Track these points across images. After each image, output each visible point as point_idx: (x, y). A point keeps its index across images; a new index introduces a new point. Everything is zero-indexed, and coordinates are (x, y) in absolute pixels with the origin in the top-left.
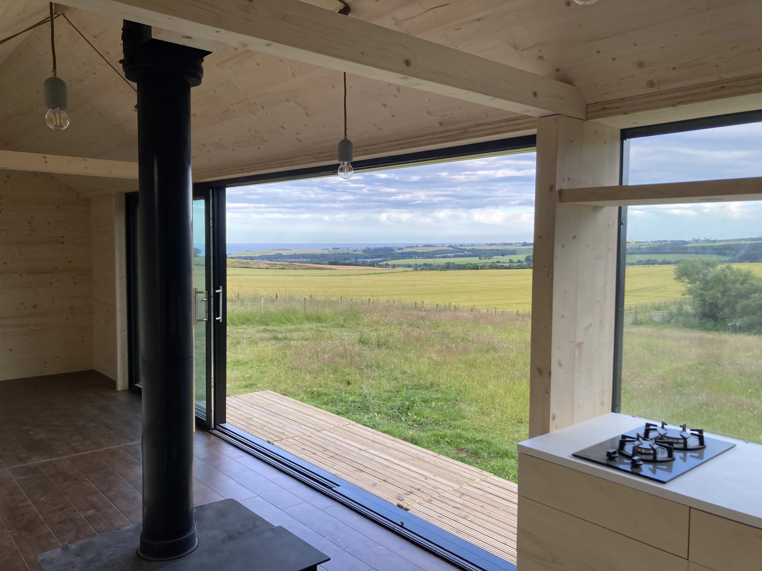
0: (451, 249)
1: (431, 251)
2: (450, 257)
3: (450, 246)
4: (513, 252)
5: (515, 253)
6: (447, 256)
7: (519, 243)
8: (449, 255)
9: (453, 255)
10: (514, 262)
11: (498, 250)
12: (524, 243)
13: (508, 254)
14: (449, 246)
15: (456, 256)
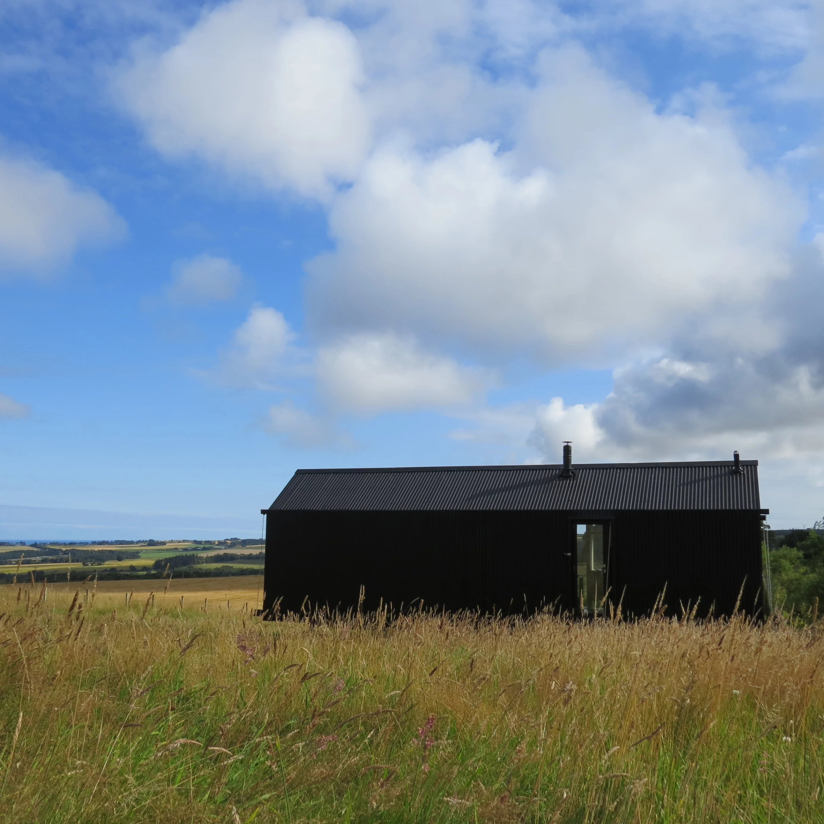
0: (35, 549)
1: (3, 553)
2: (35, 562)
3: (35, 545)
4: (135, 555)
5: (138, 556)
6: (30, 560)
7: (143, 541)
8: (33, 559)
9: (39, 558)
10: (138, 569)
11: (111, 552)
12: (150, 540)
13: (127, 558)
14: (32, 546)
15: (44, 561)
